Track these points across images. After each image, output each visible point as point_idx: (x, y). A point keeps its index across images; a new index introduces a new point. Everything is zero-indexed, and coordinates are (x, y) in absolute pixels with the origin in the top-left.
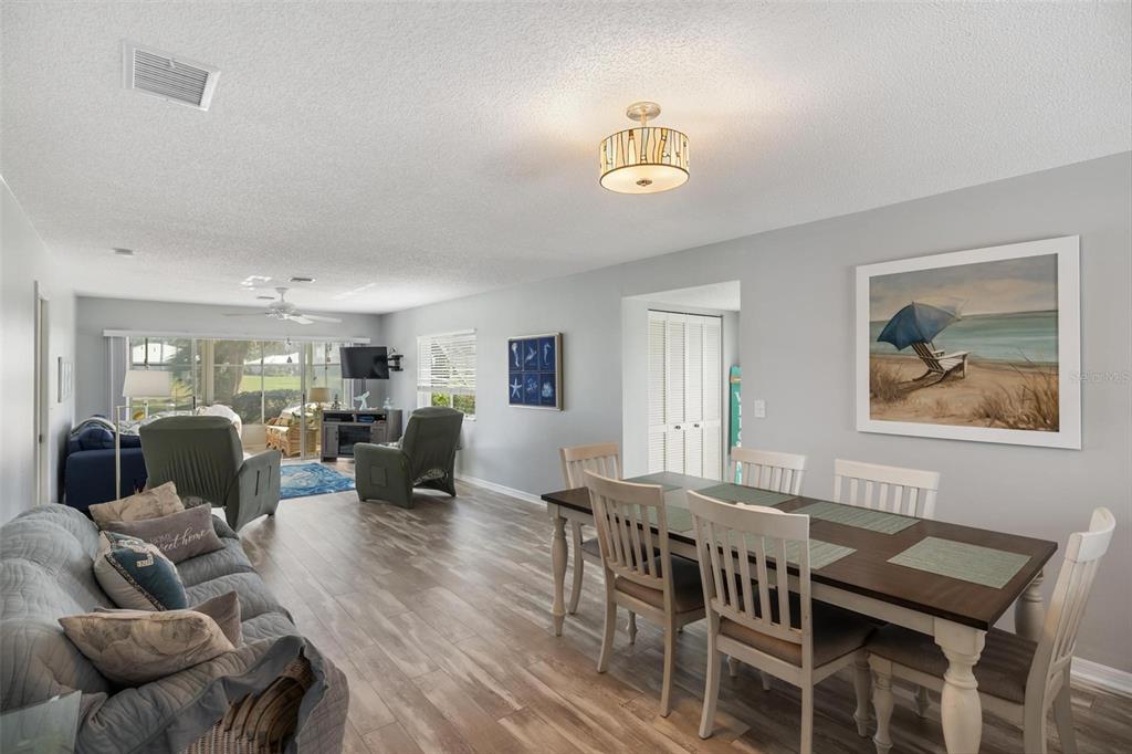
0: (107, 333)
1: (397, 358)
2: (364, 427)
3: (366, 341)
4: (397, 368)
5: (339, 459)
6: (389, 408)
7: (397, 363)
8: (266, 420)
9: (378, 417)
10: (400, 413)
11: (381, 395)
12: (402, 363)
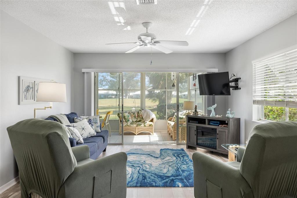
0: (84, 70)
1: (236, 80)
2: (213, 129)
3: (216, 70)
4: (236, 88)
5: (198, 148)
6: (230, 116)
7: (236, 84)
8: (168, 118)
9: (223, 122)
10: (238, 120)
11: (225, 106)
12: (240, 84)
